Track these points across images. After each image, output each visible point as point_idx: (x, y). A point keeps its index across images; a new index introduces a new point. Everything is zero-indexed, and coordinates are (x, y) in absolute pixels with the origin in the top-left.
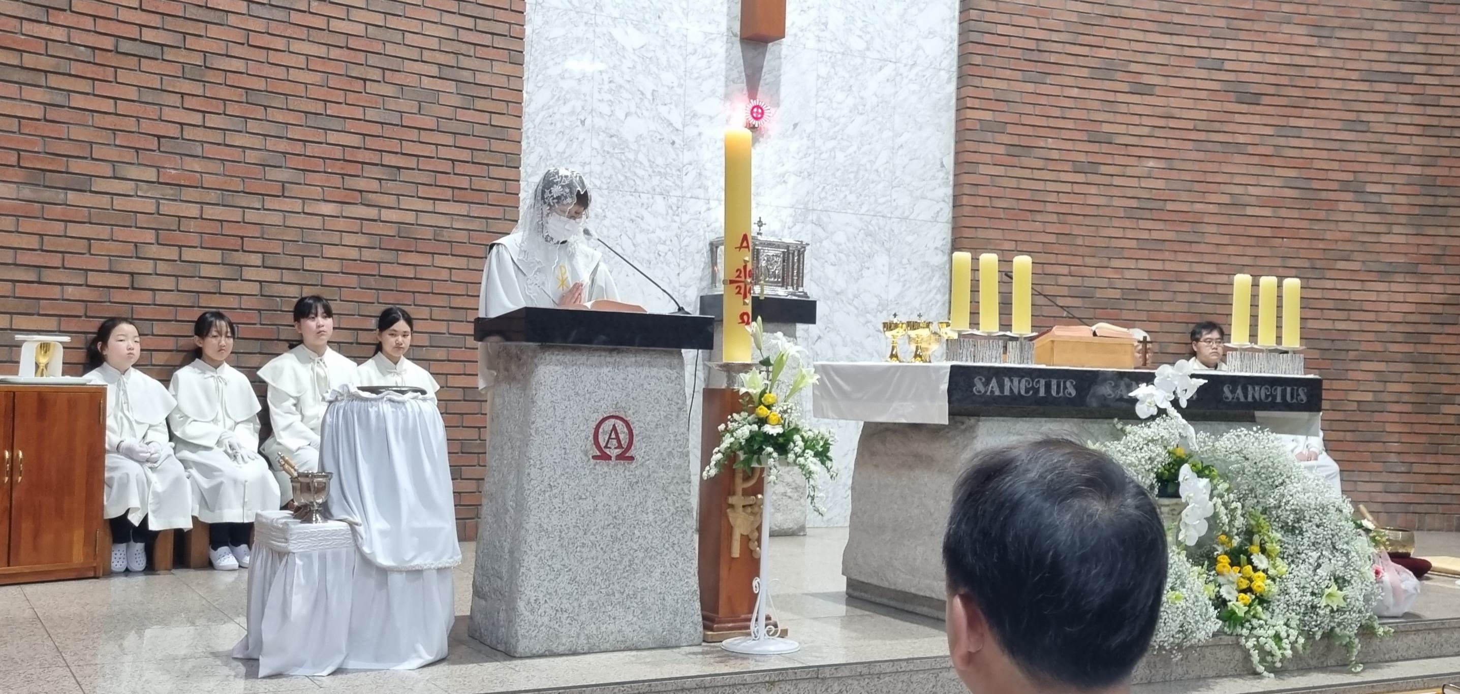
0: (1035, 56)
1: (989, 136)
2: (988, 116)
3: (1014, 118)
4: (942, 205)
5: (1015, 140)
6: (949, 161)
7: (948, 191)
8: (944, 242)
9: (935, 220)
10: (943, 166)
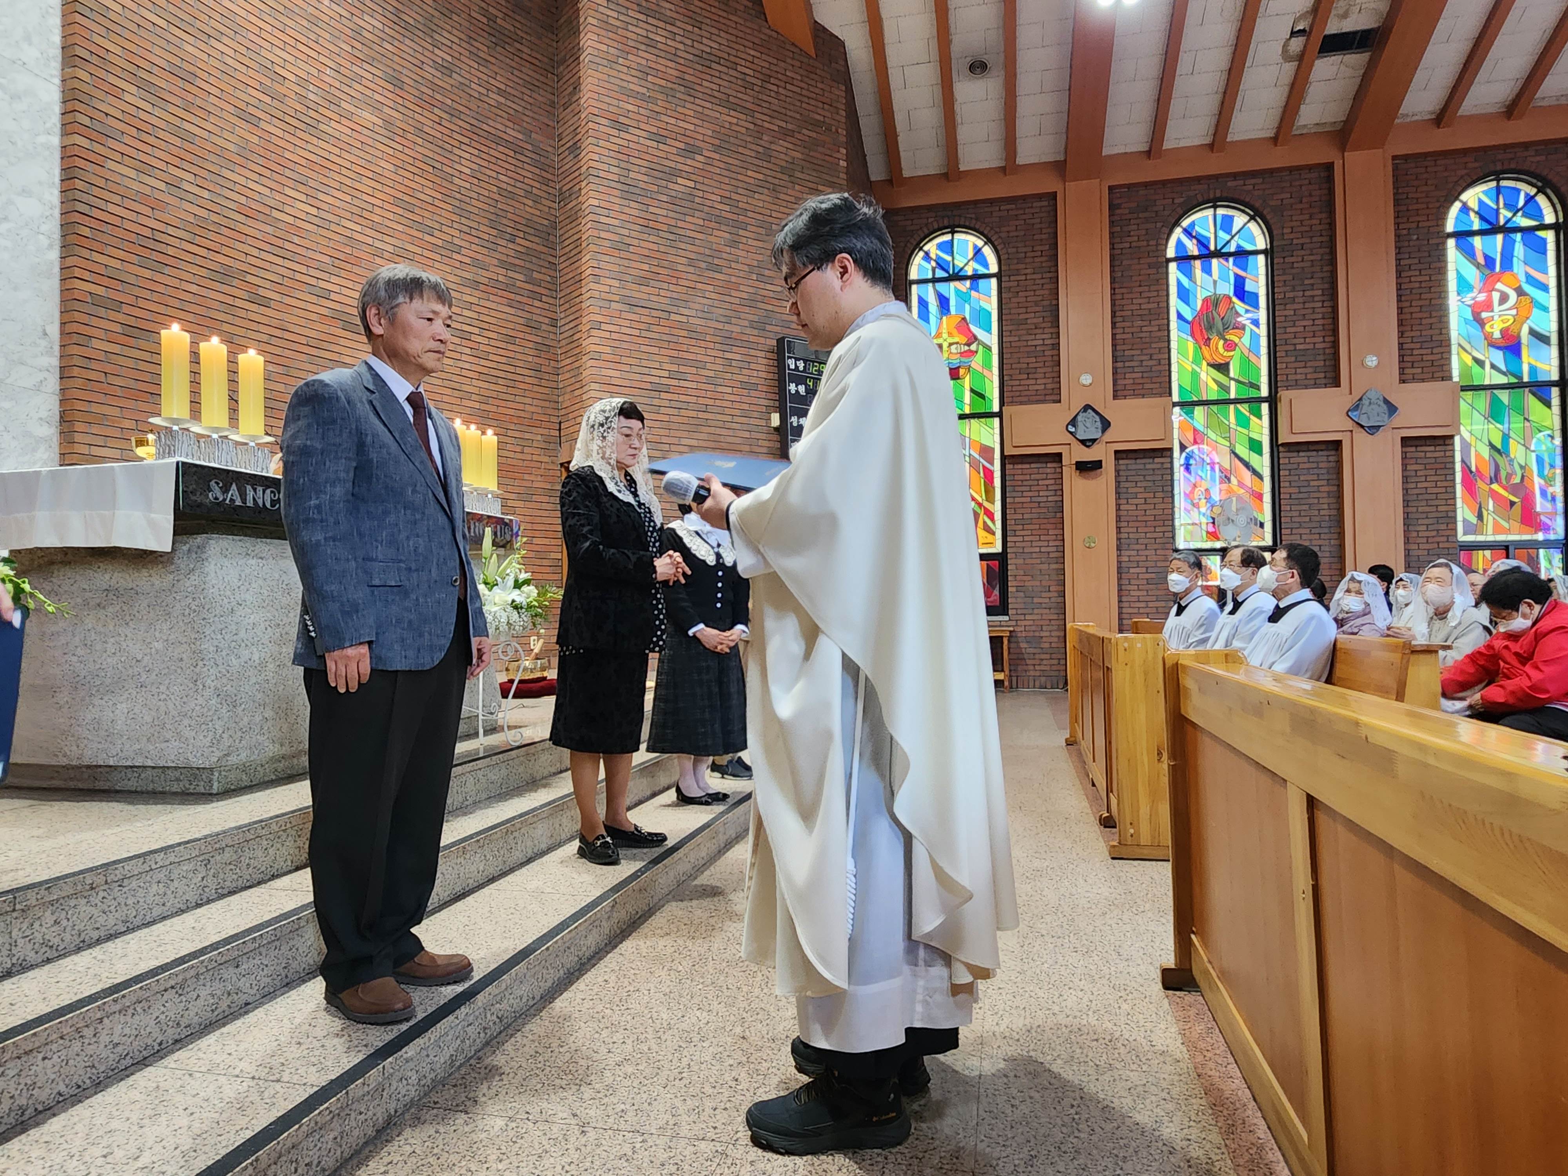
0: (151, 244)
1: (102, 312)
2: (101, 291)
3: (131, 300)
4: (46, 374)
5: (132, 321)
6: (54, 330)
7: (54, 362)
8: (50, 413)
9: (38, 388)
10: (46, 334)
